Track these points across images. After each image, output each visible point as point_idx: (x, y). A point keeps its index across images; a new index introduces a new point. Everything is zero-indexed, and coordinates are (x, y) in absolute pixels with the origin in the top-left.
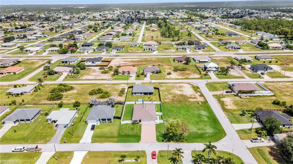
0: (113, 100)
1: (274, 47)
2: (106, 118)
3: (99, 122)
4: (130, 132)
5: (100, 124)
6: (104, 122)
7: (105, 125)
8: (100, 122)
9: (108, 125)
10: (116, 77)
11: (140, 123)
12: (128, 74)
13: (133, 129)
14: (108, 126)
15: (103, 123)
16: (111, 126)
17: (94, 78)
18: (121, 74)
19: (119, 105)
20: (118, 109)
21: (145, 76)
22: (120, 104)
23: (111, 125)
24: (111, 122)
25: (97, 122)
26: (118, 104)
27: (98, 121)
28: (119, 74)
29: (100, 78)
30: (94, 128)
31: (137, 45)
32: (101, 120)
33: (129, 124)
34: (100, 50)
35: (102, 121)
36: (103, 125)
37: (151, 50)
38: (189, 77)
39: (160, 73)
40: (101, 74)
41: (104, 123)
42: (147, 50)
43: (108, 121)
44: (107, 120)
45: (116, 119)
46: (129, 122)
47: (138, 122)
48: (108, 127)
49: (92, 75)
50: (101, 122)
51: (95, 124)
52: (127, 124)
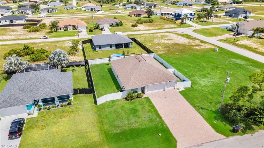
0: (62, 56)
1: (222, 3)
2: (56, 95)
3: (36, 108)
4: (133, 121)
5: (39, 114)
6: (51, 106)
7: (54, 114)
8: (40, 109)
9: (64, 111)
10: (54, 34)
11: (145, 96)
12: (73, 30)
13: (134, 111)
14: (64, 117)
15: (49, 109)
16: (73, 115)
17: (15, 38)
18: (62, 30)
19: (75, 68)
20: (76, 74)
21: (102, 29)
22: (78, 66)
23: (72, 112)
24: (69, 104)
25: (28, 111)
26: (73, 66)
27: (31, 106)
28: (60, 31)
29: (27, 37)
30: (20, 130)
31: (74, 8)
32: (41, 103)
33: (118, 101)
34: (22, 13)
35: (44, 105)
36: (47, 116)
37: (93, 10)
38: (164, 27)
39: (121, 25)
40: (28, 33)
41: (51, 109)
42: (89, 10)
43: (60, 102)
44: (57, 101)
45: (81, 95)
46: (119, 96)
47: (140, 92)
48: (65, 119)
49: (12, 35)
50: (42, 107)
51: (24, 116)
52: (113, 102)
